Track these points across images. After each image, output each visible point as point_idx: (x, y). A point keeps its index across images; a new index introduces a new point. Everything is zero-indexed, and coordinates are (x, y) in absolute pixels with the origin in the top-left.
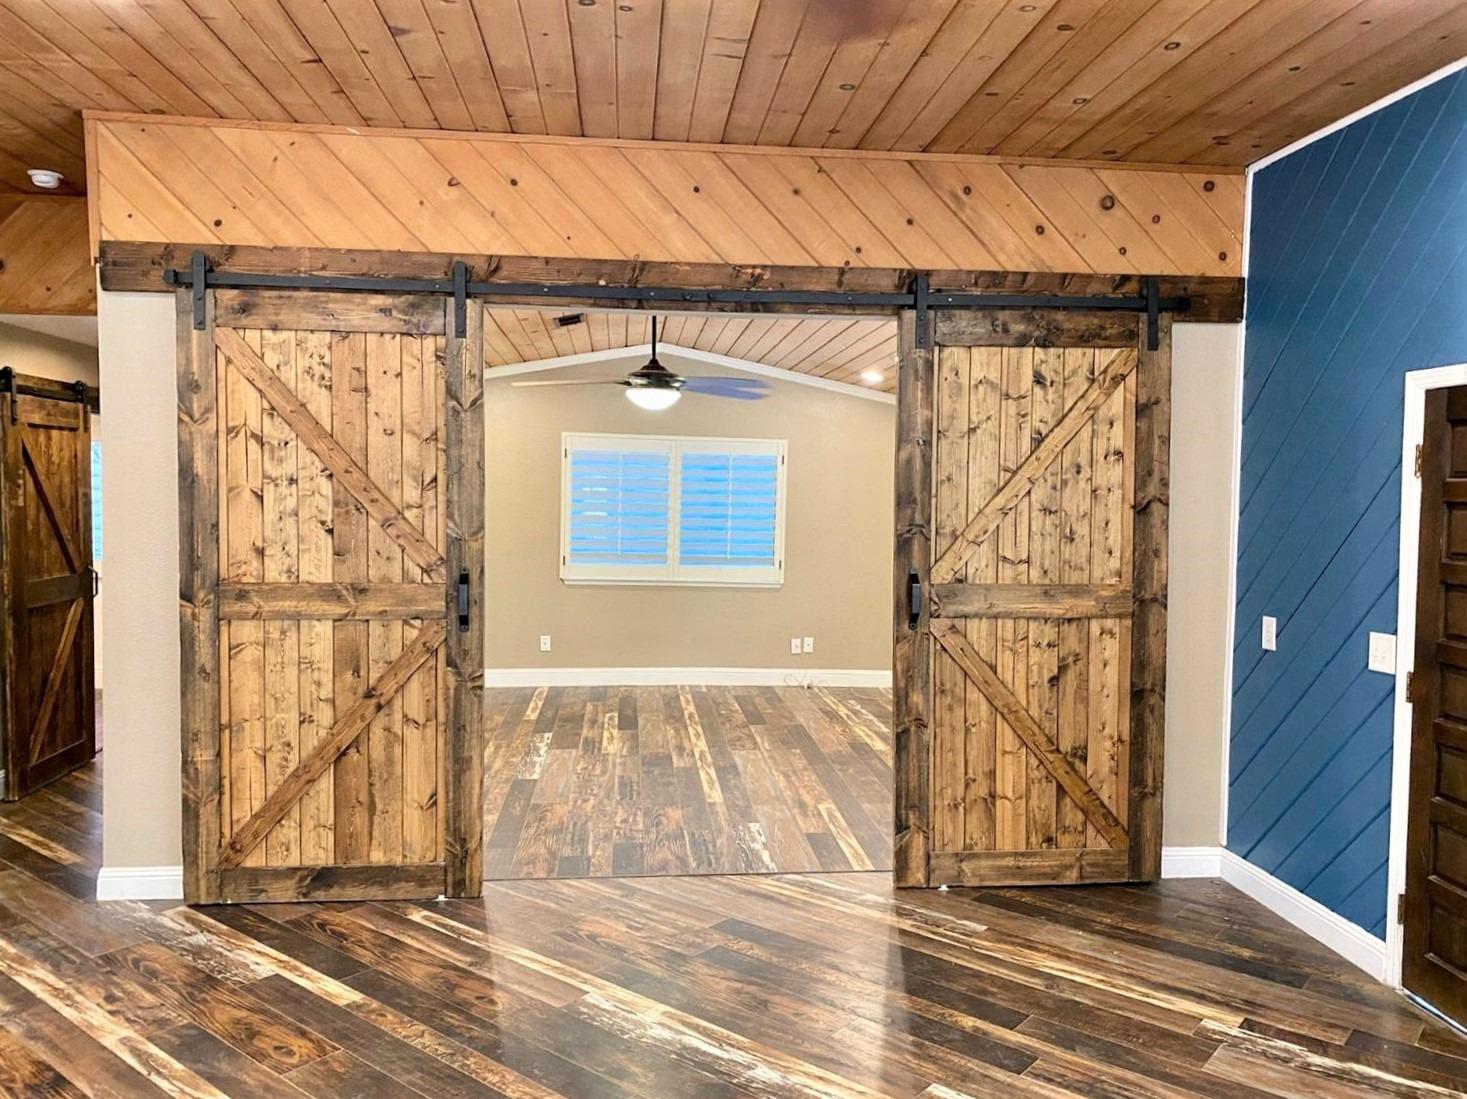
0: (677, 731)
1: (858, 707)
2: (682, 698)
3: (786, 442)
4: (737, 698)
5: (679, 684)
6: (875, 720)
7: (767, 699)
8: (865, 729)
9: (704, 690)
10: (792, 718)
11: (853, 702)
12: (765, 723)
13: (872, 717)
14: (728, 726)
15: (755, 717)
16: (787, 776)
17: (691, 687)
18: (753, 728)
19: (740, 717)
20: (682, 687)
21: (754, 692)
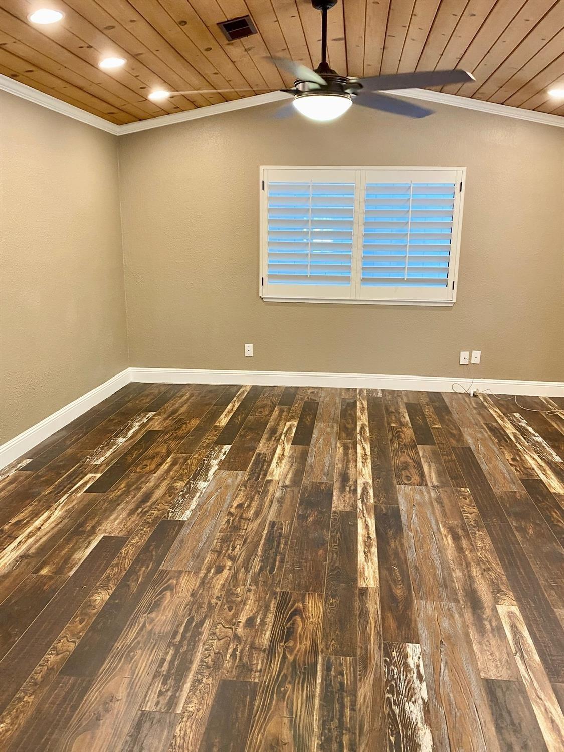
0: (346, 448)
1: (524, 423)
2: (358, 404)
3: (464, 169)
4: (409, 406)
5: (358, 387)
6: (544, 443)
7: (435, 408)
8: (536, 457)
9: (380, 395)
10: (460, 437)
11: (517, 415)
12: (433, 444)
13: (540, 439)
14: (396, 445)
15: (424, 435)
16: (456, 538)
17: (368, 390)
18: (420, 449)
19: (408, 433)
20: (361, 390)
21: (424, 400)
